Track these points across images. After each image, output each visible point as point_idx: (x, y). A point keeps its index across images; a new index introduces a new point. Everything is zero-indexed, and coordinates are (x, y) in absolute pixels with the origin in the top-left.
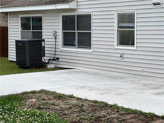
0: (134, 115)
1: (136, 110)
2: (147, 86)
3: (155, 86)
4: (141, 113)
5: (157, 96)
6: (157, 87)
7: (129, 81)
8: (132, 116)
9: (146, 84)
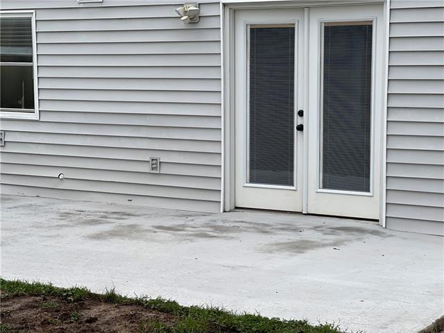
0: (31, 299)
1: (38, 285)
2: (70, 217)
3: (92, 218)
4: (51, 292)
5: (95, 242)
6: (96, 218)
7: (22, 206)
8: (25, 301)
9: (67, 211)
